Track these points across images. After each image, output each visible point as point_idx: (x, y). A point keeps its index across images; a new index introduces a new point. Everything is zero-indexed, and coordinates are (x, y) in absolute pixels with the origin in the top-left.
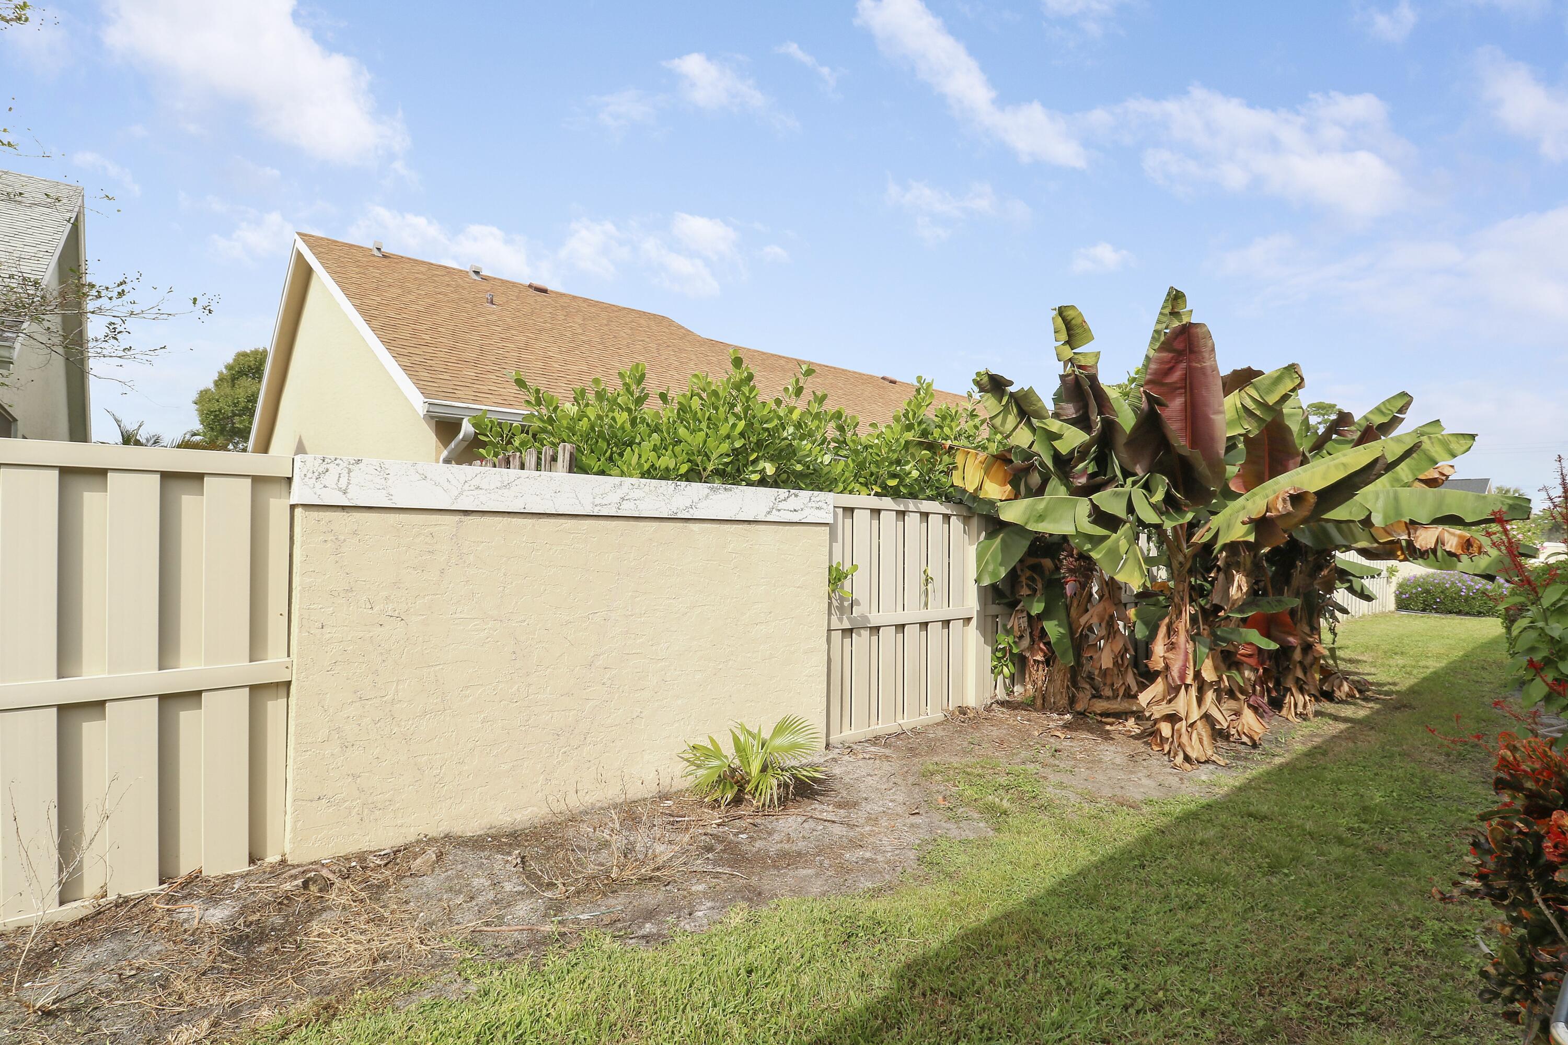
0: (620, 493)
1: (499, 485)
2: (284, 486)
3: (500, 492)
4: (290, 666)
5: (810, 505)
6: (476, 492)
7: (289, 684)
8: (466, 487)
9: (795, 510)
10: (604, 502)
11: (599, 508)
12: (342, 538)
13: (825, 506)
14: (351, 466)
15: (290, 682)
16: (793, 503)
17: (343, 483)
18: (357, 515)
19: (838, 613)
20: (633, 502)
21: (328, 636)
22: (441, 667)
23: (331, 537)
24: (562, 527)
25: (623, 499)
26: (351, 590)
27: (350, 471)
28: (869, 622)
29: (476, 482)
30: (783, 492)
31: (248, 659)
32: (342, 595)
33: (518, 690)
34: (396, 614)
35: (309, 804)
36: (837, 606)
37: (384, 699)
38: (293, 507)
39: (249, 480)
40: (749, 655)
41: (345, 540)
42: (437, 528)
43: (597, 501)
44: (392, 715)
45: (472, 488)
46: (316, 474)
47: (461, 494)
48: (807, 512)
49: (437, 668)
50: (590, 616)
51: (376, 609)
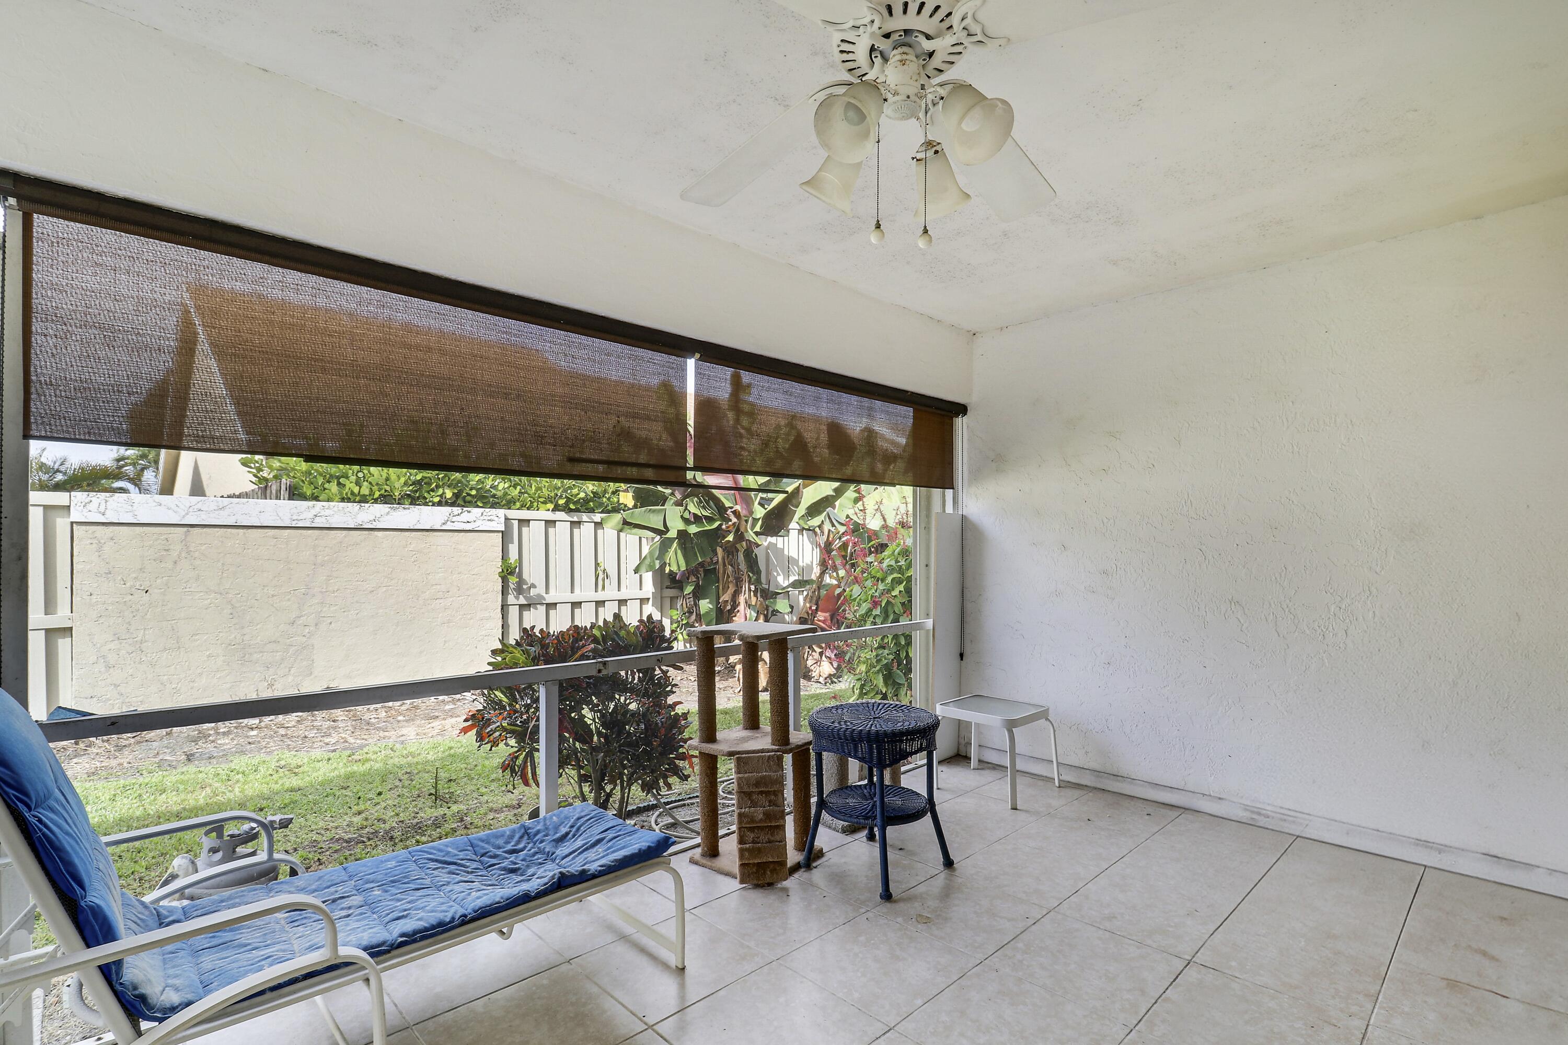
0: (314, 512)
1: (216, 508)
2: (66, 511)
3: (216, 512)
4: (71, 618)
5: (482, 518)
6: (199, 512)
7: (71, 628)
8: (191, 510)
9: (468, 522)
10: (299, 518)
11: (296, 522)
12: (102, 541)
13: (496, 519)
14: (107, 499)
15: (72, 628)
16: (465, 516)
17: (102, 509)
18: (112, 528)
19: (515, 593)
20: (324, 518)
21: (95, 600)
22: (176, 621)
23: (95, 541)
24: (267, 534)
25: (316, 516)
26: (110, 573)
27: (106, 501)
28: (545, 600)
29: (199, 506)
30: (457, 510)
31: (44, 614)
32: (104, 575)
33: (235, 638)
34: (142, 588)
35: (85, 700)
36: (514, 588)
37: (135, 640)
38: (72, 523)
39: (42, 508)
40: (429, 620)
41: (105, 543)
42: (170, 535)
43: (295, 517)
44: (141, 650)
45: (195, 510)
46: (84, 504)
47: (187, 514)
48: (478, 523)
49: (174, 621)
50: (292, 592)
51: (128, 585)
